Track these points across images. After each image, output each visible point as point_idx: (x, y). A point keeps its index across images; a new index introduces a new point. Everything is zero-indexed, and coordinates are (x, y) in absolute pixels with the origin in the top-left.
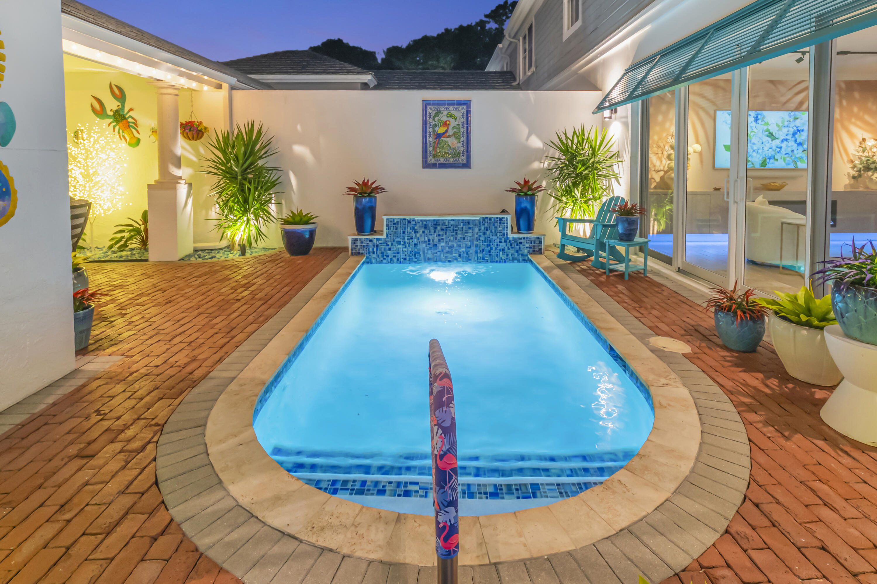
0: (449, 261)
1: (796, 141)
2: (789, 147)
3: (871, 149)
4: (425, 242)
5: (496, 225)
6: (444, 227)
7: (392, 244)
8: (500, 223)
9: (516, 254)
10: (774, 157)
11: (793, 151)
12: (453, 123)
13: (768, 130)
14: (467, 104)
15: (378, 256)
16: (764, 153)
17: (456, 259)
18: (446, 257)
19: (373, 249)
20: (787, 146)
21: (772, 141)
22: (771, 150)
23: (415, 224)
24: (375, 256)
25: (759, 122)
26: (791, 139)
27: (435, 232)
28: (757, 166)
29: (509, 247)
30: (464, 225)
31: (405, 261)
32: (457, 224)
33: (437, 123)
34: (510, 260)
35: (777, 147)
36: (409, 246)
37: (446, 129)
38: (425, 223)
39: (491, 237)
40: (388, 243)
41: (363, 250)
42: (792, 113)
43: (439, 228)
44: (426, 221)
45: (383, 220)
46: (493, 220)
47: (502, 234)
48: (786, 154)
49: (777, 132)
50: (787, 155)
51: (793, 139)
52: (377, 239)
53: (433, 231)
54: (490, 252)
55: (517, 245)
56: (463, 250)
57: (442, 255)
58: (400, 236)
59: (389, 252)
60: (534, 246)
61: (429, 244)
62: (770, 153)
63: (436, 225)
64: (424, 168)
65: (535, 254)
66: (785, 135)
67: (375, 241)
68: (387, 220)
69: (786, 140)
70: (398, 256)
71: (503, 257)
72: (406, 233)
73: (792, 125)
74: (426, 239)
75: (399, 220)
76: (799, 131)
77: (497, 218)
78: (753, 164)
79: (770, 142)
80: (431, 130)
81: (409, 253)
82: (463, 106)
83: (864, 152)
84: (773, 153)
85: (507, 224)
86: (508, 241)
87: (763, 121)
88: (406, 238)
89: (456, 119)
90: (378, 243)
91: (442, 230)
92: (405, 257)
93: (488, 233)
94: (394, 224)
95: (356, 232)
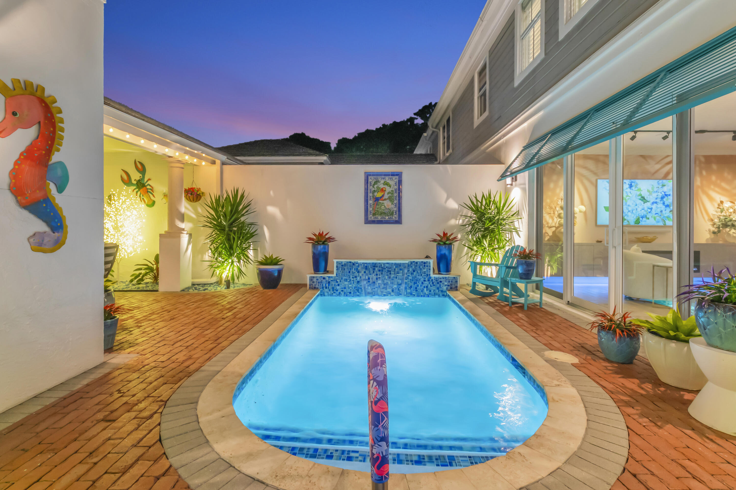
0: (384, 295)
1: (664, 203)
2: (658, 208)
3: (728, 210)
4: (366, 280)
5: (421, 267)
6: (380, 269)
7: (340, 281)
8: (425, 266)
9: (437, 290)
10: (646, 216)
11: (661, 211)
12: (388, 189)
13: (640, 195)
14: (399, 175)
15: (330, 291)
16: (638, 213)
17: (390, 293)
18: (382, 292)
19: (326, 285)
20: (657, 207)
21: (644, 203)
22: (643, 211)
23: (359, 266)
24: (327, 290)
25: (633, 188)
26: (659, 202)
27: (374, 272)
28: (632, 223)
29: (432, 285)
30: (396, 267)
31: (350, 295)
32: (391, 266)
33: (376, 189)
34: (432, 295)
35: (648, 208)
36: (353, 283)
37: (383, 194)
38: (366, 265)
39: (417, 277)
40: (338, 280)
41: (318, 285)
42: (661, 181)
43: (377, 269)
44: (366, 263)
45: (333, 262)
46: (418, 263)
47: (425, 274)
48: (656, 214)
49: (648, 196)
50: (657, 215)
51: (662, 202)
52: (329, 277)
53: (372, 271)
54: (416, 288)
55: (438, 283)
56: (396, 286)
57: (379, 290)
58: (347, 275)
59: (338, 287)
60: (451, 285)
61: (369, 282)
62: (643, 213)
63: (374, 266)
64: (365, 223)
65: (452, 291)
66: (655, 199)
67: (327, 279)
68: (337, 262)
69: (656, 203)
70: (345, 290)
71: (427, 292)
72: (351, 272)
73: (661, 190)
74: (367, 278)
75: (346, 263)
76: (666, 195)
77: (422, 262)
78: (628, 222)
79: (643, 204)
80: (371, 195)
81: (353, 288)
82: (396, 177)
83: (722, 212)
84: (645, 213)
85: (430, 266)
86: (431, 280)
87: (636, 187)
88: (351, 277)
89: (390, 186)
90: (330, 280)
91: (379, 270)
92: (350, 291)
93: (415, 273)
94: (342, 266)
95: (313, 272)
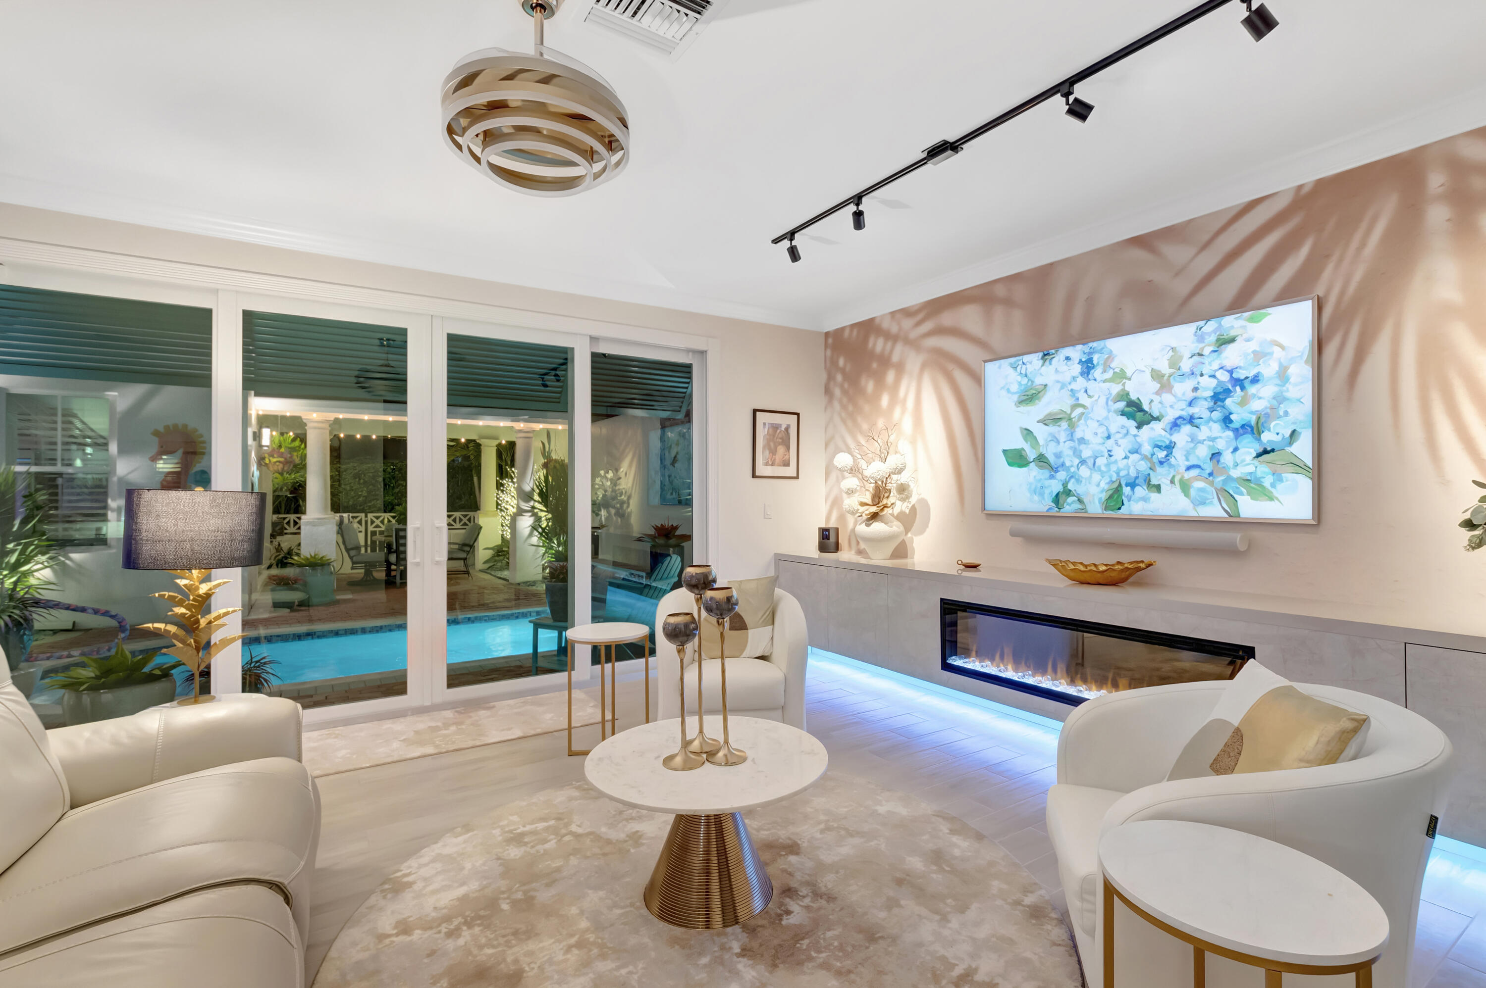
1: (1227, 420)
2: (1201, 442)
10: (1148, 481)
11: (1216, 456)
13: (1123, 396)
16: (1114, 468)
20: (1193, 439)
21: (1139, 427)
22: (1135, 457)
25: (1097, 373)
26: (1206, 414)
28: (1095, 508)
35: (1159, 447)
42: (1212, 325)
48: (1189, 468)
49: (1157, 399)
50: (1194, 473)
51: (1217, 415)
62: (1136, 465)
66: (1183, 405)
69: (1191, 420)
73: (1211, 365)
76: (1240, 383)
78: (1080, 501)
79: (1134, 431)
84: (1143, 466)
87: (1106, 367)
